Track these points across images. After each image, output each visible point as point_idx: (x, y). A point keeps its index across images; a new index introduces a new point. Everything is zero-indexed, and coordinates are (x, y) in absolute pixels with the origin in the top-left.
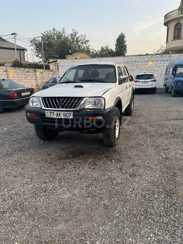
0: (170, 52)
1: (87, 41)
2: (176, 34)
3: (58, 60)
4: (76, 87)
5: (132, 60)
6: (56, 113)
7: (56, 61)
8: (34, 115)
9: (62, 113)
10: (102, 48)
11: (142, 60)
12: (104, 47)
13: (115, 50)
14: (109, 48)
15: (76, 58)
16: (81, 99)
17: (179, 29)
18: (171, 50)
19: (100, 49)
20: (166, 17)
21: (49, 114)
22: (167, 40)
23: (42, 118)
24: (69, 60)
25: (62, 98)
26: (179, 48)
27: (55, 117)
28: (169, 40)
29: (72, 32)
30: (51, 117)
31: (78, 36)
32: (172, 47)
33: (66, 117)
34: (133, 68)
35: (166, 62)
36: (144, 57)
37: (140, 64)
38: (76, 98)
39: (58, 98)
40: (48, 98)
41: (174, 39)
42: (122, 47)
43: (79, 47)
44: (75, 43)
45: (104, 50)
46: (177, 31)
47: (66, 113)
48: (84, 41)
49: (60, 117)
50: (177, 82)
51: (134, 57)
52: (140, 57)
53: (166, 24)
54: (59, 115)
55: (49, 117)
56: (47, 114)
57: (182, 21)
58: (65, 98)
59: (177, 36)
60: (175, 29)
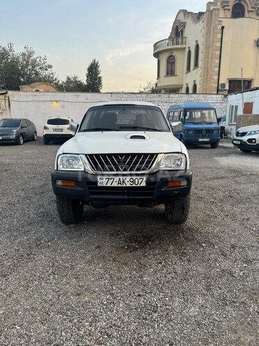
0: (163, 91)
1: (50, 67)
2: (170, 69)
3: (10, 93)
6: (117, 179)
7: (6, 93)
8: (72, 184)
9: (128, 178)
10: (69, 79)
12: (70, 77)
13: (86, 83)
14: (78, 79)
15: (37, 91)
16: (153, 156)
18: (165, 89)
19: (65, 80)
20: (156, 46)
21: (105, 181)
23: (90, 188)
24: (28, 93)
25: (122, 155)
26: (174, 87)
27: (115, 184)
28: (160, 76)
29: (24, 51)
30: (109, 185)
31: (34, 56)
33: (134, 185)
35: (165, 104)
36: (138, 95)
38: (146, 155)
39: (116, 155)
40: (97, 155)
41: (167, 74)
42: (96, 79)
43: (37, 74)
44: (30, 67)
45: (71, 82)
46: (170, 65)
47: (134, 178)
48: (44, 65)
49: (124, 185)
50: (188, 130)
52: (132, 95)
53: (156, 55)
54: (123, 182)
55: (105, 185)
56: (101, 181)
57: (176, 54)
58: (127, 155)
59: (171, 72)
60: (168, 62)
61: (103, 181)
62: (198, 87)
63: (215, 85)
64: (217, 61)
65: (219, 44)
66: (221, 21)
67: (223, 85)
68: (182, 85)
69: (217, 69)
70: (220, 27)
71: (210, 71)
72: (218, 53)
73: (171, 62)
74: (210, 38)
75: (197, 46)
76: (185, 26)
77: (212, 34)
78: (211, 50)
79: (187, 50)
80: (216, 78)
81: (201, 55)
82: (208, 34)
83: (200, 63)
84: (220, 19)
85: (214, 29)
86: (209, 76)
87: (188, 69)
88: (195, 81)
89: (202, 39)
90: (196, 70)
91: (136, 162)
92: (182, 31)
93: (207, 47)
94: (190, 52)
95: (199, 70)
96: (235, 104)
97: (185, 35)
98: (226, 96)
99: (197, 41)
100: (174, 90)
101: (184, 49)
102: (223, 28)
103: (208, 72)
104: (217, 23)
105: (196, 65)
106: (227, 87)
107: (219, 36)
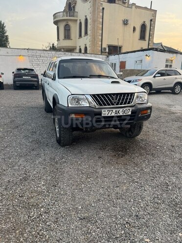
0: (62, 50)
4: (113, 82)
5: (37, 54)
6: (114, 110)
8: (82, 116)
9: (121, 110)
11: (47, 55)
16: (132, 95)
17: (68, 30)
18: (64, 49)
20: (55, 16)
21: (107, 113)
22: (58, 38)
26: (70, 47)
27: (113, 114)
28: (60, 38)
30: (109, 115)
32: (64, 45)
33: (125, 114)
34: (38, 63)
37: (45, 59)
39: (110, 94)
40: (98, 95)
41: (65, 38)
42: (3, 37)
47: (125, 109)
49: (119, 115)
51: (38, 52)
53: (56, 23)
54: (118, 112)
55: (106, 115)
56: (105, 112)
57: (70, 23)
58: (117, 94)
59: (67, 36)
60: (65, 29)
61: (105, 113)
62: (88, 49)
63: (100, 49)
64: (101, 32)
65: (101, 20)
66: (102, 4)
67: (105, 49)
68: (76, 47)
69: (100, 38)
70: (101, 8)
71: (96, 38)
72: (101, 26)
73: (67, 29)
74: (95, 15)
75: (86, 20)
76: (76, 4)
77: (96, 12)
78: (96, 23)
79: (78, 22)
80: (100, 43)
81: (89, 27)
82: (94, 12)
83: (89, 32)
84: (101, 2)
85: (98, 9)
86: (95, 42)
87: (80, 36)
88: (85, 45)
89: (90, 15)
90: (86, 37)
91: (123, 99)
92: (74, 7)
93: (94, 21)
94: (81, 23)
95: (89, 37)
96: (114, 62)
97: (76, 10)
98: (108, 57)
99: (86, 16)
100: (71, 50)
101: (76, 20)
102: (103, 9)
103: (95, 39)
104: (99, 5)
105: (86, 33)
106: (107, 51)
107: (101, 14)
